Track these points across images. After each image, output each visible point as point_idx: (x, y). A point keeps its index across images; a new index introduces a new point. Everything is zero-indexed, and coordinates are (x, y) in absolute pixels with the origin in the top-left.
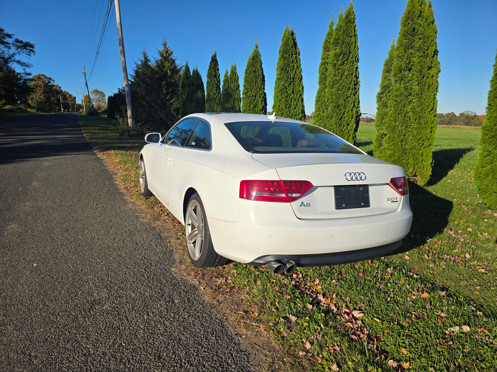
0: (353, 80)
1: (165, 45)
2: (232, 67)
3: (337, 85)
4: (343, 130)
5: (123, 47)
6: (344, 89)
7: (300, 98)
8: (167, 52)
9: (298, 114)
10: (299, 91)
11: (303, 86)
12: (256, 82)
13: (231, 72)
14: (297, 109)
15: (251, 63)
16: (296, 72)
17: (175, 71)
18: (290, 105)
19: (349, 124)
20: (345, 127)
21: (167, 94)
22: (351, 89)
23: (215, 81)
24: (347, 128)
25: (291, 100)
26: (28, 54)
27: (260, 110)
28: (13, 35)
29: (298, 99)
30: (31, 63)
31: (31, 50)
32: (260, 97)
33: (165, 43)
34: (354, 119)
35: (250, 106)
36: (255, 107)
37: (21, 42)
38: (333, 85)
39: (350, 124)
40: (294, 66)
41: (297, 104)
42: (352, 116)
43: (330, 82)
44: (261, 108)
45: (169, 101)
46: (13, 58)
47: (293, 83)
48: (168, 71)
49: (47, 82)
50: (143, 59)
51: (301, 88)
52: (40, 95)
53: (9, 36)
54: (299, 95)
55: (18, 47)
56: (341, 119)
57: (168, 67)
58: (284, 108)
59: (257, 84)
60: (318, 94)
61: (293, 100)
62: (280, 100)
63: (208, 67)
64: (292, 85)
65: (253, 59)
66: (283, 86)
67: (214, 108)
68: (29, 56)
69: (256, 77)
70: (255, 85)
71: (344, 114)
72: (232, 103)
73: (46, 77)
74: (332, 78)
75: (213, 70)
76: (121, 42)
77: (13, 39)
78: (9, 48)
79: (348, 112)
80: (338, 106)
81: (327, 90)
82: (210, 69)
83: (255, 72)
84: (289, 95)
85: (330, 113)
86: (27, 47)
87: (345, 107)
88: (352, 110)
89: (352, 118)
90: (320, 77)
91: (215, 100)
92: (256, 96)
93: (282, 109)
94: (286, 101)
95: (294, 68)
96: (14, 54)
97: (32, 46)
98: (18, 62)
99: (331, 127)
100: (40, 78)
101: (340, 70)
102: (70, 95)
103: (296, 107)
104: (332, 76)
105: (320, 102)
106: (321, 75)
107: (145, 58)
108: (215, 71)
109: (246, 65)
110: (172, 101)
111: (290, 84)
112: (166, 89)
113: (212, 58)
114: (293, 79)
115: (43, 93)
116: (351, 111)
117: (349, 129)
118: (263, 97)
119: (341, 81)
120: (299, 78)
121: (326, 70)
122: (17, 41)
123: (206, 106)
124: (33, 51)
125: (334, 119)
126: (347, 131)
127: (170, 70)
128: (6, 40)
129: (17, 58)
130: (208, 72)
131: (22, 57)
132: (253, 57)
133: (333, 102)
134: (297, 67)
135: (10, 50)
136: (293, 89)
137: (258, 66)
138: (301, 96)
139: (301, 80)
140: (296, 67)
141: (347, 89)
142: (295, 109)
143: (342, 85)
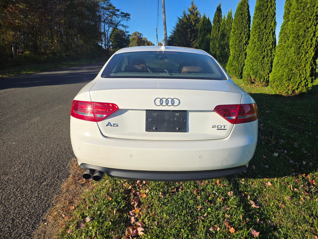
0: (315, 12)
1: (192, 4)
2: (229, 13)
3: (299, 17)
4: (301, 58)
5: (164, 9)
6: (305, 21)
7: (272, 32)
8: (193, 8)
9: (268, 45)
10: (271, 26)
11: (275, 22)
12: (242, 23)
13: (227, 17)
14: (268, 41)
15: (239, 7)
16: (269, 11)
17: (197, 21)
18: (262, 39)
19: (307, 52)
20: (303, 55)
21: (191, 38)
22: (312, 20)
23: (218, 25)
24: (305, 56)
25: (263, 34)
26: (127, 20)
27: (244, 45)
28: (120, 10)
29: (270, 33)
30: (128, 26)
31: (128, 18)
32: (244, 34)
33: (193, 2)
34: (313, 48)
35: (236, 41)
36: (240, 42)
37: (124, 13)
38: (295, 18)
39: (309, 53)
40: (268, 5)
41: (268, 37)
42: (311, 45)
43: (292, 15)
44: (245, 42)
45: (192, 42)
46: (120, 24)
47: (266, 20)
48: (193, 22)
49: (139, 36)
50: (183, 15)
51: (273, 24)
52: (135, 44)
53: (118, 10)
54: (270, 30)
55: (122, 16)
56: (300, 48)
57: (193, 19)
58: (257, 41)
59: (243, 24)
60: (282, 27)
61: (265, 34)
62: (254, 35)
63: (214, 15)
64: (265, 22)
65: (242, 4)
66: (257, 23)
67: (216, 45)
68: (127, 22)
69: (242, 19)
70: (241, 25)
71: (303, 43)
72: (226, 40)
73: (139, 33)
74: (294, 12)
75: (217, 17)
76: (163, 5)
77: (120, 12)
78: (118, 17)
79: (308, 41)
80: (298, 36)
81: (290, 23)
82: (215, 16)
83: (242, 14)
84: (261, 30)
85: (290, 43)
86: (126, 16)
87: (304, 37)
88: (312, 40)
89: (311, 47)
90: (285, 12)
91: (217, 39)
92: (241, 34)
93: (255, 43)
94: (259, 36)
95: (267, 7)
96: (120, 21)
97: (129, 15)
98: (122, 25)
99: (290, 56)
100: (135, 34)
101: (303, 4)
102: (152, 43)
103: (267, 40)
104: (294, 10)
105: (283, 34)
106: (286, 10)
107: (184, 14)
108: (218, 18)
109: (236, 10)
110: (193, 42)
111: (263, 21)
112: (190, 34)
113: (217, 8)
114: (266, 16)
115: (137, 43)
116: (310, 41)
117: (307, 57)
118: (247, 34)
119: (303, 14)
120: (272, 15)
121: (291, 5)
122: (122, 13)
123: (211, 44)
124: (130, 18)
125: (293, 48)
126: (305, 59)
127: (194, 21)
128: (116, 13)
129: (122, 23)
130: (214, 19)
131: (124, 22)
132: (242, 3)
133: (294, 33)
134: (271, 6)
135: (119, 19)
136: (266, 24)
137: (245, 10)
138: (272, 30)
139: (273, 17)
140: (269, 5)
141: (307, 20)
142: (266, 41)
143: (303, 17)
